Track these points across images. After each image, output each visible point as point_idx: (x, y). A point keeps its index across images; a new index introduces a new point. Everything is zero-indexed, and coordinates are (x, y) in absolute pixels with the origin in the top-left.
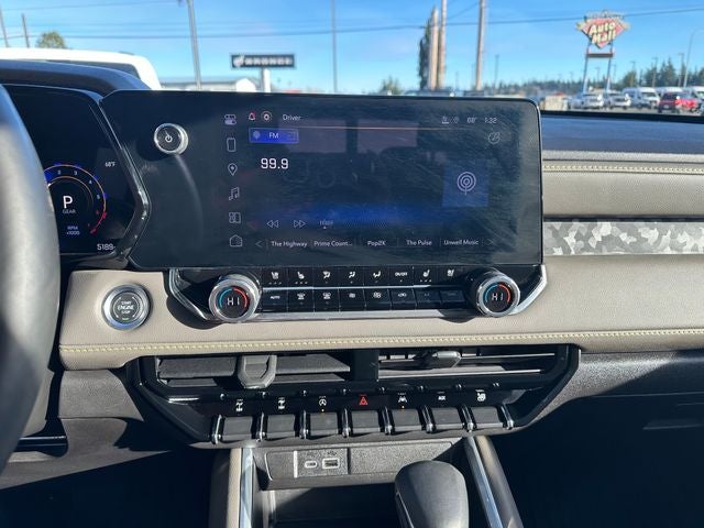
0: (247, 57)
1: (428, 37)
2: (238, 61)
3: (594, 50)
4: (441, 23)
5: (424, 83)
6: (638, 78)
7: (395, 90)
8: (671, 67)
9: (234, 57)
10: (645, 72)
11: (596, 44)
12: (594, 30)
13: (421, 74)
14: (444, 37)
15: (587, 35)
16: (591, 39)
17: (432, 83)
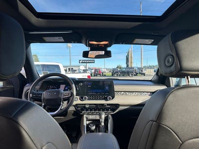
0: (83, 60)
1: (128, 55)
2: (81, 62)
4: (131, 51)
5: (128, 66)
7: (121, 68)
9: (80, 61)
13: (127, 64)
17: (130, 66)
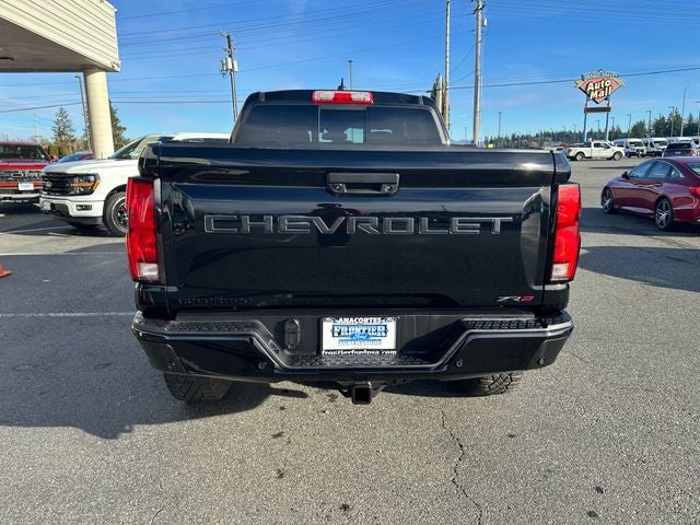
3: (592, 105)
4: (444, 88)
6: (647, 127)
8: (678, 117)
10: (653, 121)
11: (594, 99)
12: (591, 87)
14: (447, 99)
15: (585, 92)
16: (589, 96)
